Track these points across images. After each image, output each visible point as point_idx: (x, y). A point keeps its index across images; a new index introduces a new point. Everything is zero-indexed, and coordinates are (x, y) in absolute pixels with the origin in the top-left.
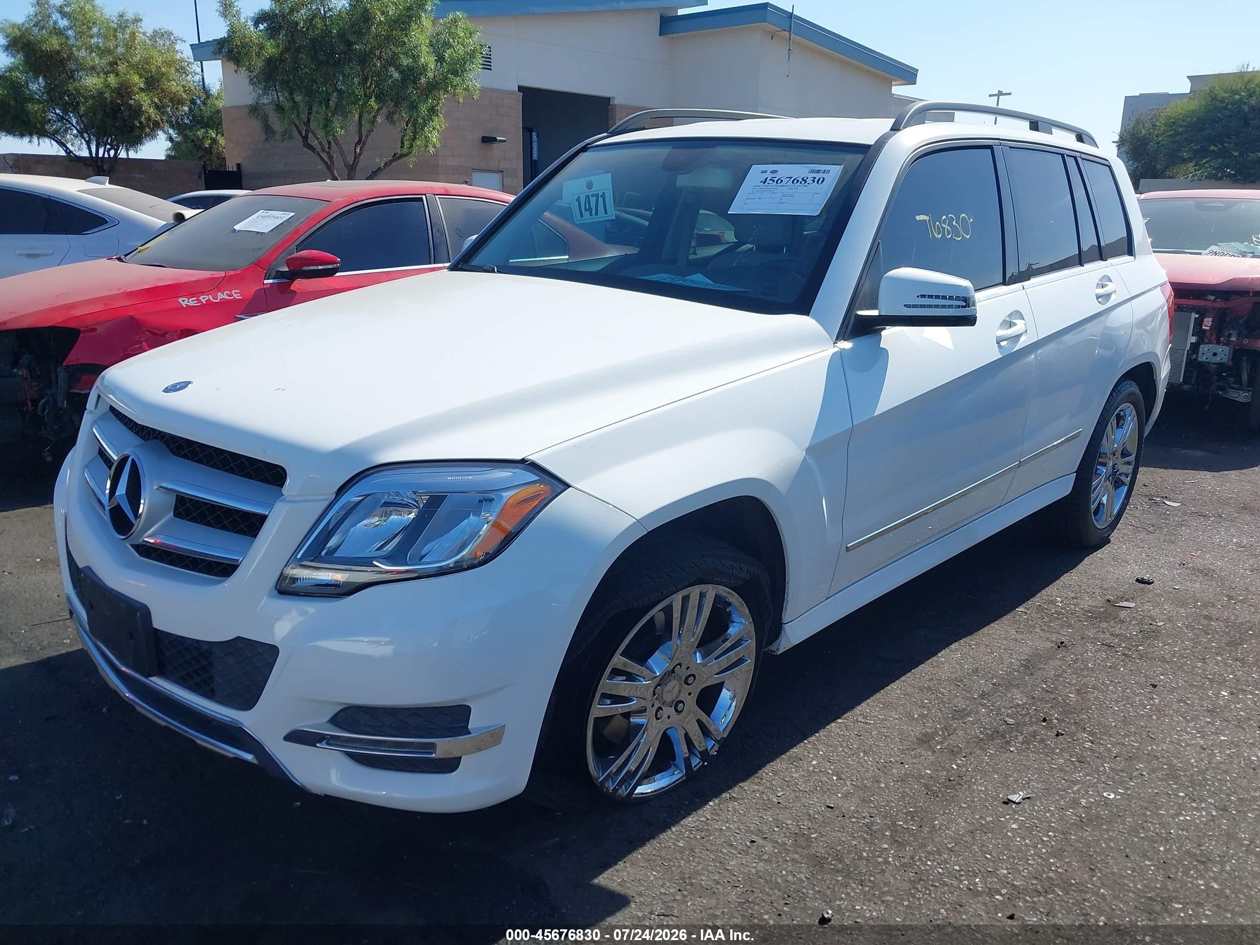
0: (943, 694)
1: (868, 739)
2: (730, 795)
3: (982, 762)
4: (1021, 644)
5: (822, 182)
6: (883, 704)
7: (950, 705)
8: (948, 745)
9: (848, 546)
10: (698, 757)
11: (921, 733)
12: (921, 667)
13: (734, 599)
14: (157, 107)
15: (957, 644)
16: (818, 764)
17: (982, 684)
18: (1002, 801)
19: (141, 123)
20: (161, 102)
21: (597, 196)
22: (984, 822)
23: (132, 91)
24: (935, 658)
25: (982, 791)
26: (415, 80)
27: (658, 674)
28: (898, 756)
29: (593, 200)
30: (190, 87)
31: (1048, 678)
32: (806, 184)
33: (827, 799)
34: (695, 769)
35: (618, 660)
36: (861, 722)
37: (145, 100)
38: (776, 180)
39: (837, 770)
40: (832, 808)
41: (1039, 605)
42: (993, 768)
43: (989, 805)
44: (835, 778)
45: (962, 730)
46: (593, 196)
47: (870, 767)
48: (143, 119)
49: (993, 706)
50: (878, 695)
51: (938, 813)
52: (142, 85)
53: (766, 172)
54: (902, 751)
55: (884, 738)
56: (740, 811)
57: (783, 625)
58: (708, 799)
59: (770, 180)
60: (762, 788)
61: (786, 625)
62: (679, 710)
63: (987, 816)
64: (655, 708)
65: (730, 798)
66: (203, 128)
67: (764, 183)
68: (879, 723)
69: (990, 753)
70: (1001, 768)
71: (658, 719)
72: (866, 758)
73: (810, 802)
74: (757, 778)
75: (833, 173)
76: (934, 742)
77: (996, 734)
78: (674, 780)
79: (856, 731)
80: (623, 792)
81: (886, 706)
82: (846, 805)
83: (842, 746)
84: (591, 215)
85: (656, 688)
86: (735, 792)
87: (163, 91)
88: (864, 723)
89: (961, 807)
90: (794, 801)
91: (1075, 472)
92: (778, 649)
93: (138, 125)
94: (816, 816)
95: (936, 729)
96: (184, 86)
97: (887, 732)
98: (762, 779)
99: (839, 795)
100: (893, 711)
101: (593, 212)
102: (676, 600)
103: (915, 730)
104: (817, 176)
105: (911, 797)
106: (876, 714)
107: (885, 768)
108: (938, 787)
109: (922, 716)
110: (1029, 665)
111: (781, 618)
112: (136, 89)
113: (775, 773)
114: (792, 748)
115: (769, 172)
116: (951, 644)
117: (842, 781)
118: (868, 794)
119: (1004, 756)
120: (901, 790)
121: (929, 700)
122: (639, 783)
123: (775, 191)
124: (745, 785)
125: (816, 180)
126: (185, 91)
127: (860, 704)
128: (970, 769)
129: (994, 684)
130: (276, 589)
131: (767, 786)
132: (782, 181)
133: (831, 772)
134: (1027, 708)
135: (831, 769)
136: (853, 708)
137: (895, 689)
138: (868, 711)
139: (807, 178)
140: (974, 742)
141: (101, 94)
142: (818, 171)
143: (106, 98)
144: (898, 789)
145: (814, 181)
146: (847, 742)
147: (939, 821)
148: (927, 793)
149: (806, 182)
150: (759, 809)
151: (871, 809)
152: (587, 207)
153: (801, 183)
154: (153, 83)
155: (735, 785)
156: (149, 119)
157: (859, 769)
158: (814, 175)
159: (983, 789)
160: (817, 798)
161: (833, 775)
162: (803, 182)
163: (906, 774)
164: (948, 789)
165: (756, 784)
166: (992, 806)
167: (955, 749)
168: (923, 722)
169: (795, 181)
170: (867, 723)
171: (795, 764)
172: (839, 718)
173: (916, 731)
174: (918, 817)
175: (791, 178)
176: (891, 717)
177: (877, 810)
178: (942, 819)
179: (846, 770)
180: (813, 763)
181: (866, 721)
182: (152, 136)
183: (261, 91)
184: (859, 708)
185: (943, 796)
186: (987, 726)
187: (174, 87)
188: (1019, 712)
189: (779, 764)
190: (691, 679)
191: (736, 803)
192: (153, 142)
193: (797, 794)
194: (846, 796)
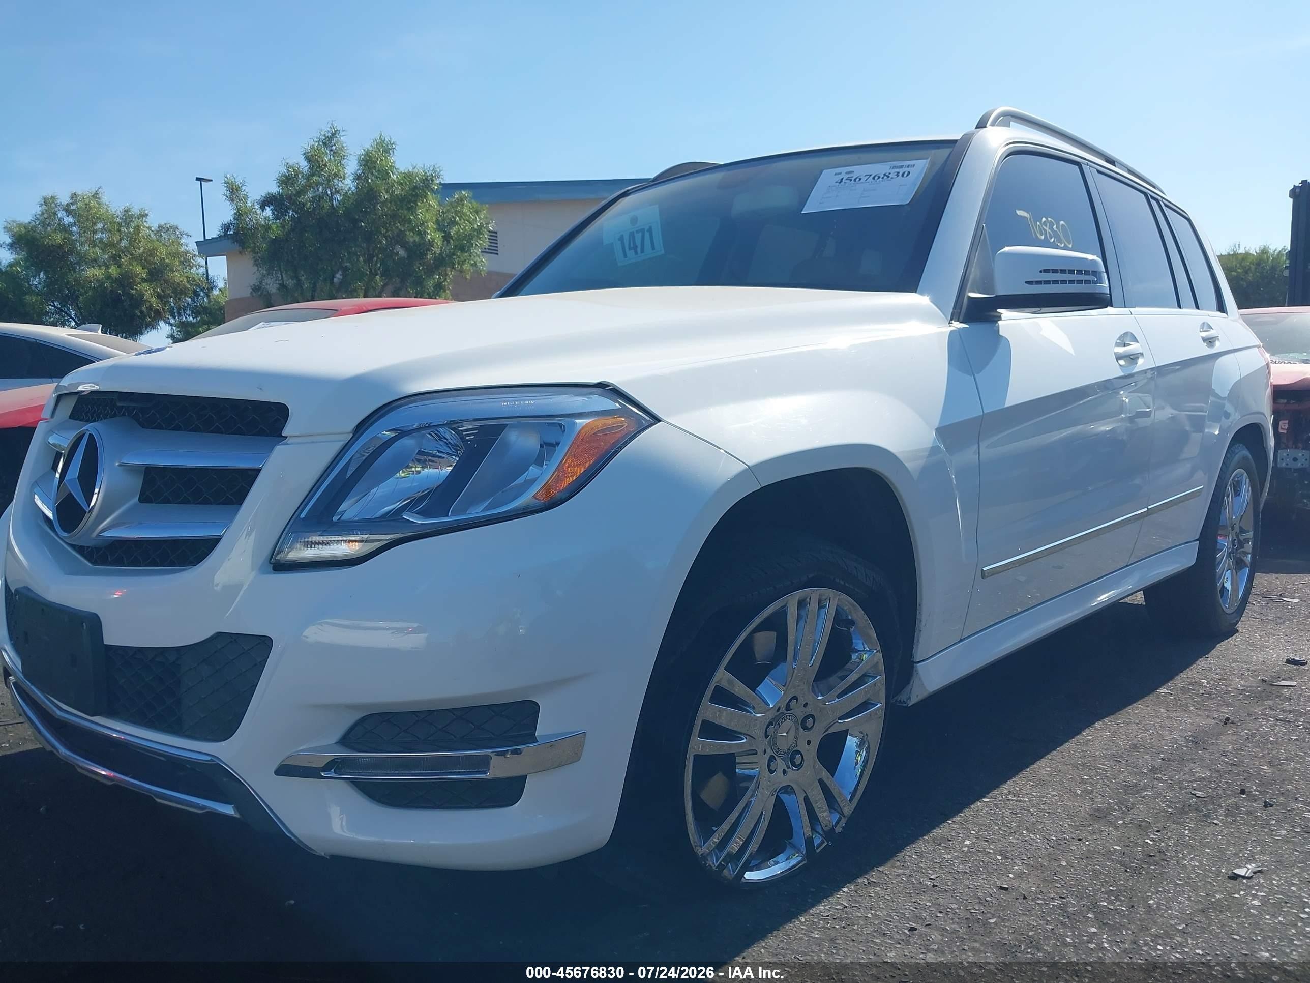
0: (1104, 770)
1: (1027, 816)
2: (868, 880)
3: (1184, 837)
4: (1178, 722)
5: (908, 175)
6: (1033, 782)
7: (1117, 780)
8: (1131, 820)
9: (985, 569)
10: (820, 834)
11: (1092, 808)
12: (1067, 745)
13: (859, 615)
14: (159, 296)
15: (1100, 723)
16: (974, 843)
17: (1147, 760)
18: (1227, 876)
19: (141, 312)
20: (163, 292)
21: (642, 231)
22: (1213, 900)
23: (135, 281)
24: (1079, 737)
25: (1196, 866)
26: (423, 255)
27: (771, 706)
28: (1072, 832)
29: (638, 237)
30: (193, 278)
31: (1227, 751)
32: (889, 178)
33: (996, 880)
34: (818, 851)
35: (722, 677)
36: (1013, 800)
37: (148, 291)
38: (853, 179)
39: (999, 848)
40: (1006, 889)
41: (1183, 687)
42: (1200, 842)
43: (1211, 881)
44: (999, 858)
45: (1142, 804)
46: (637, 232)
47: (1041, 845)
48: (144, 308)
49: (1171, 780)
50: (1024, 773)
51: (1149, 891)
52: (144, 276)
53: (840, 174)
54: (1076, 827)
55: (1047, 815)
56: (886, 897)
57: (915, 665)
58: (841, 885)
59: (847, 179)
60: (907, 872)
61: (919, 664)
62: (797, 764)
63: (1215, 893)
64: (767, 756)
65: (869, 883)
66: (205, 324)
67: (840, 183)
68: (1036, 800)
69: (1188, 826)
70: (1211, 841)
71: (771, 772)
72: (1032, 836)
73: (976, 884)
74: (899, 861)
75: (919, 167)
76: (1113, 817)
77: (1185, 809)
78: (791, 865)
79: (1010, 809)
80: (729, 872)
81: (1039, 783)
82: (1023, 885)
83: (997, 825)
84: (636, 253)
85: (768, 726)
86: (874, 876)
87: (166, 281)
88: (1016, 801)
89: (1177, 884)
90: (954, 884)
91: (1197, 540)
92: (910, 698)
93: (139, 314)
94: (988, 899)
95: (1109, 804)
96: (187, 277)
97: (1049, 809)
98: (905, 862)
99: (1011, 875)
100: (1049, 788)
101: (639, 250)
102: (792, 601)
103: (1083, 805)
104: (901, 171)
105: (1105, 875)
106: (1029, 791)
107: (1060, 845)
108: (1137, 864)
109: (1085, 791)
110: (1197, 740)
111: (911, 656)
112: (138, 280)
113: (920, 855)
114: (934, 828)
115: (843, 173)
116: (1094, 723)
117: (1010, 861)
118: (1047, 874)
119: (1209, 830)
120: (1089, 868)
121: (1089, 776)
122: (748, 867)
123: (854, 188)
124: (885, 869)
125: (900, 174)
126: (188, 282)
127: (1005, 782)
128: (1170, 844)
129: (1162, 759)
130: (270, 563)
131: (913, 869)
132: (860, 179)
133: (992, 851)
134: (1214, 781)
135: (992, 849)
136: (998, 787)
137: (1043, 767)
138: (1017, 789)
139: (890, 173)
140: (1163, 816)
141: (101, 283)
142: (902, 167)
143: (106, 288)
144: (1086, 866)
145: (898, 176)
146: (1002, 821)
147: (1154, 900)
148: (1126, 871)
149: (888, 177)
150: (910, 893)
151: (1057, 889)
152: (632, 245)
153: (883, 178)
154: (156, 274)
155: (872, 869)
156: (150, 308)
157: (1027, 848)
158: (898, 170)
159: (1197, 864)
160: (983, 879)
161: (995, 854)
162: (885, 177)
163: (1089, 851)
164: (1151, 866)
165: (898, 868)
166: (1216, 882)
167: (1142, 824)
168: (1090, 798)
169: (876, 178)
170: (1020, 801)
171: (942, 845)
172: (985, 797)
173: (1086, 807)
174: (1124, 896)
175: (871, 175)
176: (1047, 794)
177: (1067, 891)
178: (1157, 898)
179: (1009, 848)
180: (965, 843)
181: (1019, 799)
182: (153, 326)
183: (265, 272)
184: (1006, 786)
185: (1147, 873)
186: (1172, 800)
187: (177, 277)
188: (1205, 785)
189: (923, 845)
190: (810, 722)
191: (878, 889)
192: (154, 332)
193: (956, 876)
194: (1020, 876)
